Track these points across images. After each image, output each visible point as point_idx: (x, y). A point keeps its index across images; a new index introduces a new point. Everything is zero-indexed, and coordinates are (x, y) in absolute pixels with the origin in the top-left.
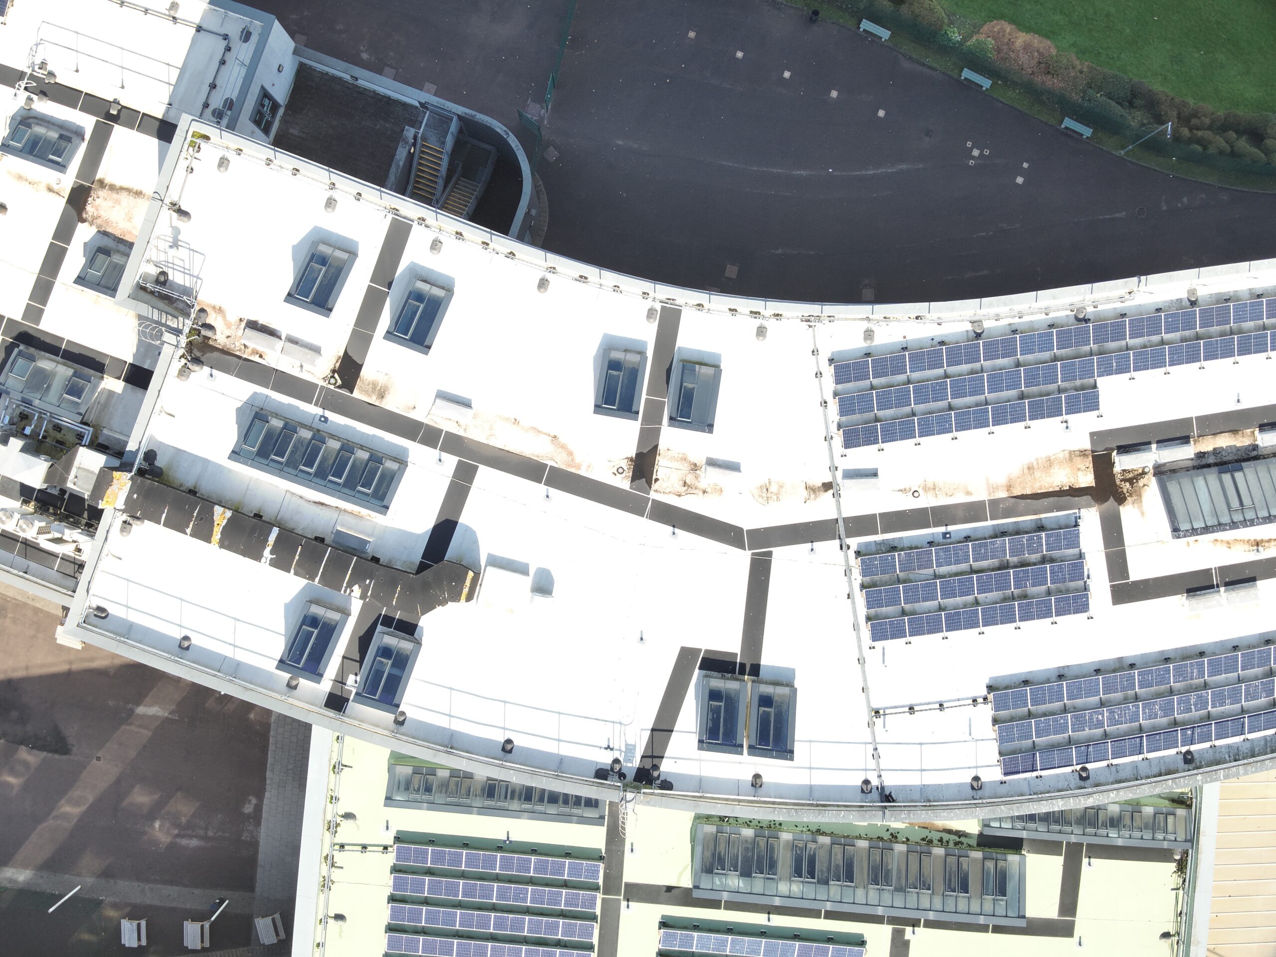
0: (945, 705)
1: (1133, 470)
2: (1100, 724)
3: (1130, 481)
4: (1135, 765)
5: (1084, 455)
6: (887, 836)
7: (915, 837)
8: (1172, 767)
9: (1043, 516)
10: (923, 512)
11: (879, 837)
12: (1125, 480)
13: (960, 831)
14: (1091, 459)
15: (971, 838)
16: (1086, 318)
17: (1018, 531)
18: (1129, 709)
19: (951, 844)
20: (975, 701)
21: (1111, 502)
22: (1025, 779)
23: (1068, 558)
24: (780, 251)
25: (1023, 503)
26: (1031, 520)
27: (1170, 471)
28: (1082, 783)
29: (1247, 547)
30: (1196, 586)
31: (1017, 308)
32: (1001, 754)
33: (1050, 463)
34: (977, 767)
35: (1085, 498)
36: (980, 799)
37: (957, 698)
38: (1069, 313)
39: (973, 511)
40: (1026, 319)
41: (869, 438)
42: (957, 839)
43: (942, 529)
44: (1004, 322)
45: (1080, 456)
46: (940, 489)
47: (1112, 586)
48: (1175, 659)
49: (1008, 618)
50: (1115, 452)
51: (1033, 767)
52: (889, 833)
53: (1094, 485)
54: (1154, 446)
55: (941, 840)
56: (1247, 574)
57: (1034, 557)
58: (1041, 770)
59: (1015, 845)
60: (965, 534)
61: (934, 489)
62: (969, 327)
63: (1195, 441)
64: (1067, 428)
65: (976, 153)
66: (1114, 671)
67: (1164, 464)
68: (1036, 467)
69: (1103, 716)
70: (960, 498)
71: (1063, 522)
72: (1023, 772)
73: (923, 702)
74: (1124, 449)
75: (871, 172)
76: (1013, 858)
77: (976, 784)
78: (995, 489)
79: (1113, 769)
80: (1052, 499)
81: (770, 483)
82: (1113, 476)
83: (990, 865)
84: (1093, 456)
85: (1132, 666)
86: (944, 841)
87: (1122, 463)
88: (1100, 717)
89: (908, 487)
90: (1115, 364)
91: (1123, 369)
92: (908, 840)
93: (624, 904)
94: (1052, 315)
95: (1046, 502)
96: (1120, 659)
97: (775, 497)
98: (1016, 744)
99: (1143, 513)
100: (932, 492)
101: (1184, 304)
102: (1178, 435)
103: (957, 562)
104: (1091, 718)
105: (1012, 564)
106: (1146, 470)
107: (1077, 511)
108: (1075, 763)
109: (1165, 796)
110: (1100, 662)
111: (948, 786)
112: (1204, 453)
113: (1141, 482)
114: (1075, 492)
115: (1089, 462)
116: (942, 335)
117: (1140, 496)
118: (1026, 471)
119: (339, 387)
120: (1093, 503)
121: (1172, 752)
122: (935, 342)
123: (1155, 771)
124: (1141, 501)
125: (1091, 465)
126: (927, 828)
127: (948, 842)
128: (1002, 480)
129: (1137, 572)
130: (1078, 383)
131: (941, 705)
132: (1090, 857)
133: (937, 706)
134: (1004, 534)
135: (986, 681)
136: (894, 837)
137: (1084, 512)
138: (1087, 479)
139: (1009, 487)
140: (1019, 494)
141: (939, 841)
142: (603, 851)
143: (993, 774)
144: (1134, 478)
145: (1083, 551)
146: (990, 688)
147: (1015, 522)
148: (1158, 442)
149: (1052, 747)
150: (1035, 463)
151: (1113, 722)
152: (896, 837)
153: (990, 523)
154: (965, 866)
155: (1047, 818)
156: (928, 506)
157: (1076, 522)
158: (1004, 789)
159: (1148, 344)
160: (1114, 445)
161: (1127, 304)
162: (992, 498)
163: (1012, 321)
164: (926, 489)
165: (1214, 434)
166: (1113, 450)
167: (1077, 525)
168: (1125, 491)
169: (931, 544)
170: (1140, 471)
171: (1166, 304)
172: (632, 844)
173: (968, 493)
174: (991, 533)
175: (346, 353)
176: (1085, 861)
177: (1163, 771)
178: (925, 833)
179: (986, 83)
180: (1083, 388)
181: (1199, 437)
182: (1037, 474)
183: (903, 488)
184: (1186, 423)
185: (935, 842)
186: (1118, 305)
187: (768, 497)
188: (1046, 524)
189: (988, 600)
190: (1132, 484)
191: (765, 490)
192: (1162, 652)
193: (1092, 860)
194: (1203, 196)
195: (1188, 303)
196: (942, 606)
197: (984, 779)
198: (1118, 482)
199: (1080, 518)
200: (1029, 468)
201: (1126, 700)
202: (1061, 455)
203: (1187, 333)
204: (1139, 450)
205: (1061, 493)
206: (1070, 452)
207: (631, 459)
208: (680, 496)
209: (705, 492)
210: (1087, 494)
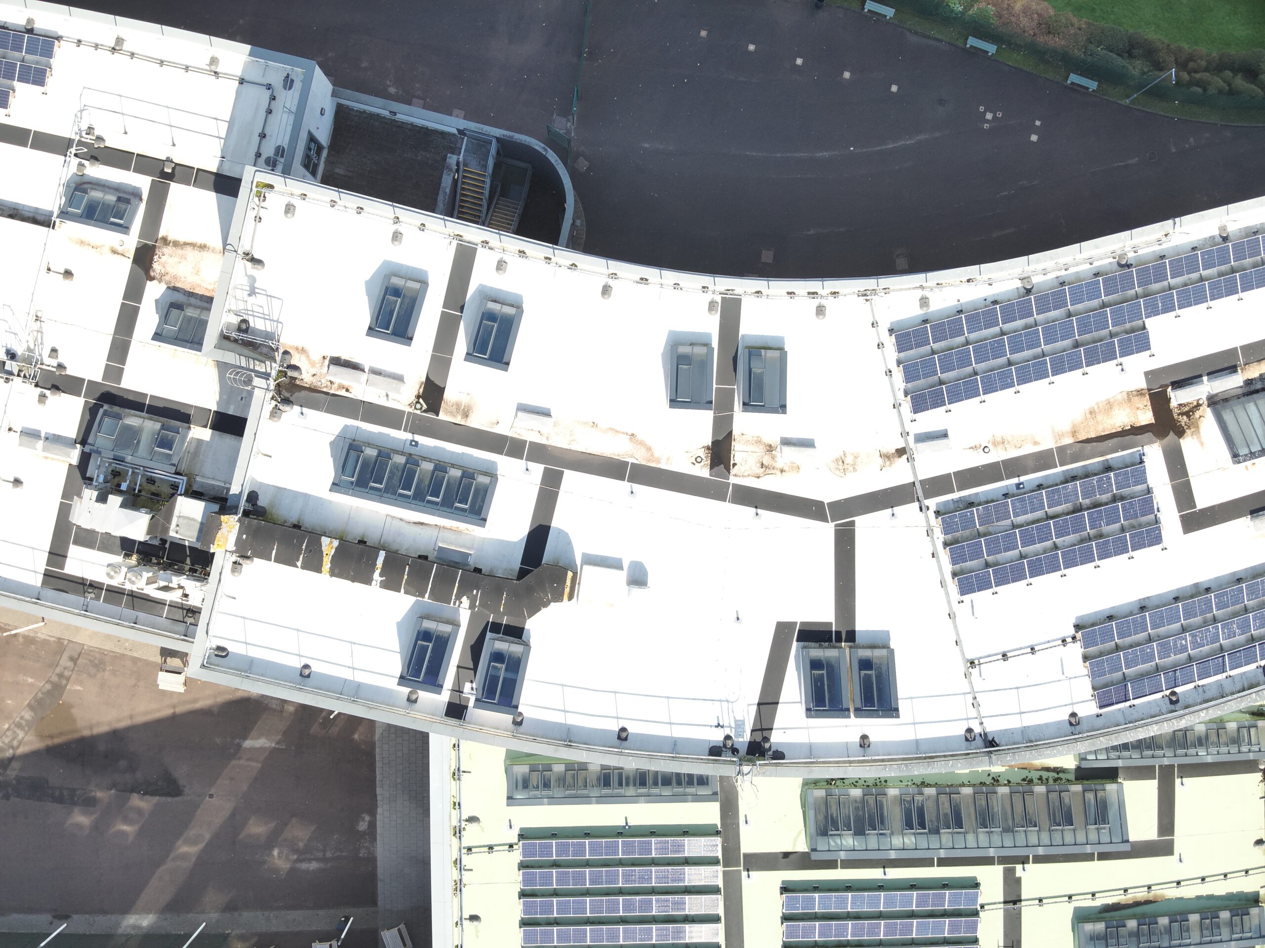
0: (1036, 648)
1: (1188, 404)
2: (1184, 649)
3: (1187, 414)
4: (1219, 684)
5: (1141, 394)
6: (989, 781)
7: (1016, 778)
8: (1254, 682)
9: (1109, 457)
10: (994, 466)
11: (981, 783)
12: (1182, 414)
13: (1058, 768)
14: (1148, 397)
15: (1069, 773)
16: (1128, 263)
17: (1087, 474)
18: (1210, 632)
19: (1051, 781)
20: (1064, 641)
21: (1172, 436)
22: (1120, 710)
23: (1137, 494)
24: (812, 232)
25: (1089, 446)
26: (1098, 462)
27: (1223, 400)
28: (1173, 707)
30: (1258, 507)
31: (1062, 261)
32: (1094, 688)
33: (1110, 405)
34: (1072, 704)
35: (1147, 435)
36: (1079, 733)
37: (1047, 640)
38: (1111, 260)
39: (1043, 460)
40: (1072, 270)
41: (938, 402)
42: (1056, 776)
43: (1015, 480)
44: (1052, 276)
45: (1137, 395)
46: (1009, 442)
47: (1181, 516)
48: (1247, 578)
49: (1087, 558)
50: (1170, 388)
51: (1126, 698)
52: (990, 777)
53: (1153, 422)
54: (1205, 378)
55: (1040, 779)
57: (1105, 497)
58: (1133, 699)
59: (1111, 774)
60: (1037, 483)
61: (1003, 443)
62: (1018, 284)
63: (1242, 370)
64: (1122, 370)
65: (989, 116)
66: (1192, 597)
67: (1217, 395)
68: (1097, 411)
69: (1186, 641)
70: (1029, 449)
71: (1128, 461)
72: (1117, 703)
73: (1014, 647)
74: (1178, 385)
75: (891, 146)
76: (1111, 787)
77: (1074, 720)
78: (1061, 436)
79: (1200, 690)
80: (1115, 440)
81: (844, 455)
82: (1170, 411)
83: (1090, 796)
84: (1150, 394)
85: (1208, 590)
86: (1044, 778)
87: (1178, 398)
88: (1183, 642)
89: (978, 444)
90: (1160, 304)
91: (1168, 308)
92: (1009, 782)
93: (744, 874)
94: (1096, 264)
95: (1110, 443)
96: (1196, 585)
97: (851, 468)
98: (1108, 677)
99: (1202, 444)
100: (1001, 446)
101: (1216, 240)
102: (1226, 365)
103: (1033, 511)
104: (1175, 644)
105: (1085, 506)
106: (1201, 402)
107: (1140, 448)
108: (1164, 689)
109: (1246, 710)
110: (1178, 589)
111: (1047, 725)
112: (1252, 380)
113: (1197, 414)
114: (1136, 431)
115: (1146, 400)
116: (994, 295)
117: (1197, 427)
118: (1088, 416)
119: (425, 411)
120: (1154, 439)
121: (1253, 666)
122: (988, 302)
123: (1239, 686)
124: (1199, 432)
125: (1149, 403)
126: (1026, 769)
127: (1047, 779)
128: (1067, 428)
129: (1203, 501)
130: (1128, 326)
131: (1032, 649)
132: (1182, 777)
133: (1029, 650)
134: (1074, 478)
135: (1073, 621)
136: (996, 781)
137: (1147, 449)
138: (1146, 417)
139: (1074, 433)
140: (1084, 438)
141: (1039, 779)
142: (719, 826)
143: (1088, 709)
144: (1190, 411)
145: (1150, 486)
146: (1078, 627)
147: (1084, 466)
148: (1209, 374)
149: (1141, 676)
150: (1096, 407)
151: (1196, 645)
152: (998, 781)
153: (1059, 469)
154: (1067, 800)
155: (1139, 745)
156: (1000, 459)
157: (1141, 459)
158: (1100, 722)
159: (1188, 282)
160: (1168, 382)
161: (1165, 246)
162: (1059, 445)
163: (1059, 274)
164: (995, 444)
165: (1259, 361)
166: (1167, 386)
167: (1142, 462)
168: (1183, 424)
169: (1006, 495)
170: (1195, 404)
171: (1201, 242)
172: (746, 816)
173: (1036, 443)
174: (1062, 478)
175: (428, 378)
176: (1178, 781)
177: (1246, 686)
178: (1025, 774)
179: (991, 49)
180: (1133, 330)
181: (1245, 365)
182: (1100, 417)
183: (973, 445)
184: (1232, 352)
185: (1036, 781)
186: (1157, 248)
187: (844, 469)
188: (1112, 463)
189: (1066, 544)
190: (1189, 416)
191: (841, 463)
192: (1234, 574)
193: (1184, 780)
194: (1208, 135)
195: (1221, 239)
196: (1023, 554)
197: (1080, 714)
198: (1175, 416)
199: (1144, 455)
200: (1091, 413)
201: (1205, 623)
202: (1119, 397)
203: (1223, 268)
204: (1192, 384)
205: (1123, 433)
206: (1128, 393)
207: (708, 448)
208: (758, 477)
209: (782, 471)
210: (1148, 431)
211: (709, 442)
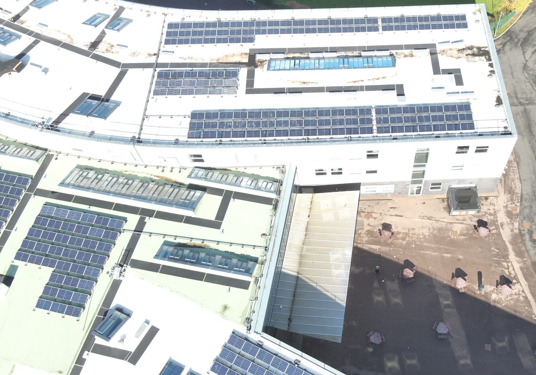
1: (262, 59)
2: (230, 126)
3: (261, 62)
7: (161, 183)
9: (227, 68)
10: (186, 64)
12: (259, 62)
13: (181, 183)
14: (248, 55)
15: (185, 186)
16: (255, 20)
18: (242, 123)
20: (185, 116)
21: (252, 67)
22: (196, 142)
25: (221, 64)
26: (222, 69)
29: (300, 83)
30: (278, 92)
33: (233, 55)
34: (179, 136)
39: (204, 65)
41: (174, 42)
43: (191, 69)
45: (244, 54)
46: (194, 58)
47: (246, 88)
49: (205, 93)
51: (199, 137)
52: (151, 180)
53: (248, 62)
54: (272, 54)
56: (299, 90)
58: (202, 138)
61: (192, 58)
62: (215, 19)
63: (286, 54)
67: (274, 59)
68: (229, 55)
69: (231, 124)
70: (200, 61)
72: (195, 138)
74: (260, 54)
79: (232, 142)
80: (232, 64)
81: (136, 52)
82: (255, 60)
84: (249, 55)
87: (259, 57)
89: (183, 57)
90: (261, 32)
91: (264, 34)
93: (33, 196)
95: (229, 65)
96: (244, 109)
97: (136, 56)
99: (263, 71)
102: (281, 52)
103: (192, 76)
104: (227, 124)
106: (267, 60)
107: (239, 68)
108: (217, 137)
112: (289, 57)
113: (264, 63)
114: (240, 63)
115: (248, 56)
117: (263, 66)
118: (225, 56)
119: (12, 21)
120: (246, 66)
124: (263, 68)
128: (216, 58)
129: (256, 86)
130: (248, 35)
135: (192, 110)
136: (153, 182)
137: (242, 69)
138: (246, 60)
139: (217, 60)
140: (221, 62)
141: (171, 185)
142: (34, 176)
143: (184, 138)
144: (262, 62)
145: (239, 78)
151: (235, 126)
153: (208, 68)
156: (188, 63)
162: (211, 62)
165: (294, 53)
166: (256, 54)
167: (238, 72)
168: (258, 65)
170: (265, 60)
172: (46, 175)
173: (203, 60)
178: (166, 182)
181: (288, 53)
182: (228, 58)
184: (284, 49)
187: (134, 56)
191: (134, 54)
192: (260, 108)
198: (256, 62)
200: (226, 56)
202: (238, 54)
203: (289, 27)
204: (266, 54)
205: (235, 63)
206: (241, 53)
207: (92, 43)
208: (103, 53)
209: (112, 52)
210: (244, 64)
211: (93, 41)
